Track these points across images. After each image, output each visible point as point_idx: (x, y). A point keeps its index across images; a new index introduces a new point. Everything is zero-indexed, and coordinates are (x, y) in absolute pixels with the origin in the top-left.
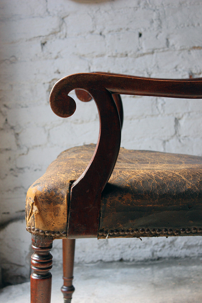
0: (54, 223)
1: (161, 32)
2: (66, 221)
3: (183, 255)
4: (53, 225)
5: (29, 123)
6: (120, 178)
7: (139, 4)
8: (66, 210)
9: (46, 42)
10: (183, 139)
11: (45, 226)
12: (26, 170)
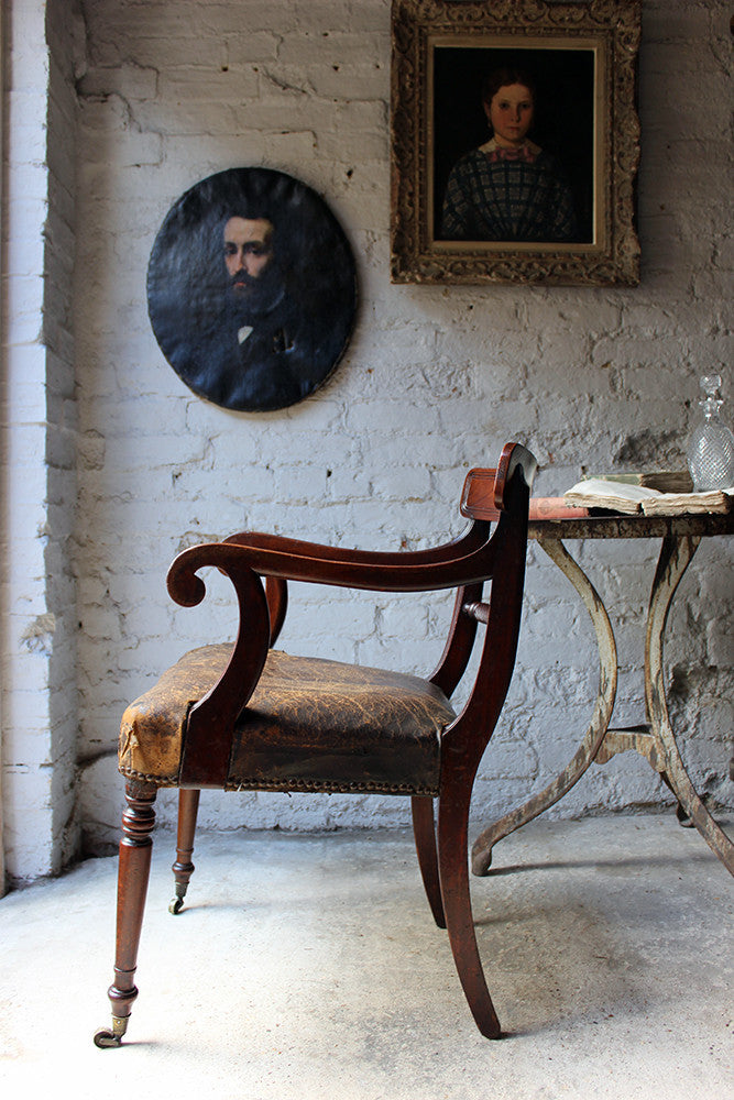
0: (160, 764)
1: (361, 472)
2: (178, 762)
3: (376, 825)
4: (158, 767)
5: (143, 599)
7: (329, 426)
8: (180, 746)
9: (180, 474)
10: (386, 641)
11: (147, 767)
12: (133, 673)
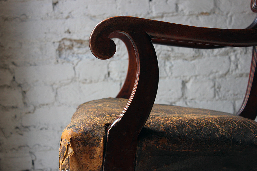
0: (89, 166)
2: (101, 164)
4: (88, 168)
5: (37, 81)
6: (154, 123)
8: (102, 153)
9: (57, 2)
10: (189, 102)
11: (80, 168)
